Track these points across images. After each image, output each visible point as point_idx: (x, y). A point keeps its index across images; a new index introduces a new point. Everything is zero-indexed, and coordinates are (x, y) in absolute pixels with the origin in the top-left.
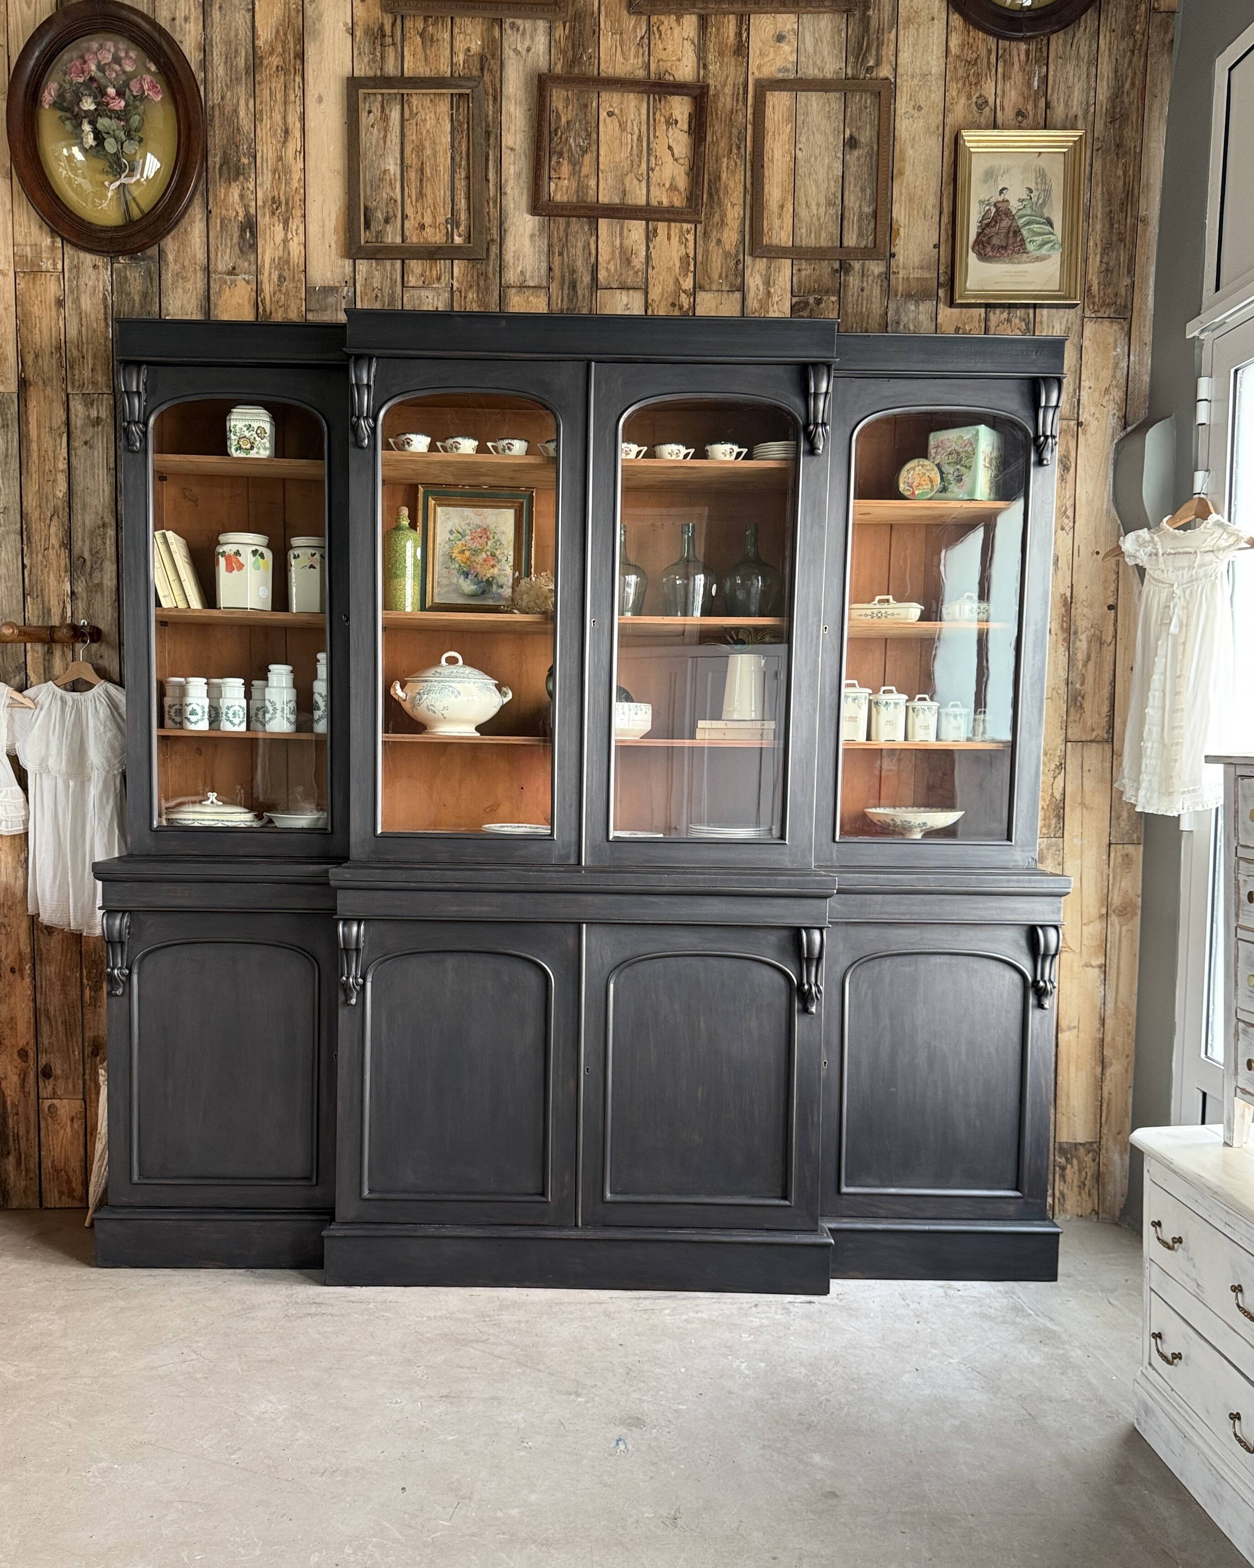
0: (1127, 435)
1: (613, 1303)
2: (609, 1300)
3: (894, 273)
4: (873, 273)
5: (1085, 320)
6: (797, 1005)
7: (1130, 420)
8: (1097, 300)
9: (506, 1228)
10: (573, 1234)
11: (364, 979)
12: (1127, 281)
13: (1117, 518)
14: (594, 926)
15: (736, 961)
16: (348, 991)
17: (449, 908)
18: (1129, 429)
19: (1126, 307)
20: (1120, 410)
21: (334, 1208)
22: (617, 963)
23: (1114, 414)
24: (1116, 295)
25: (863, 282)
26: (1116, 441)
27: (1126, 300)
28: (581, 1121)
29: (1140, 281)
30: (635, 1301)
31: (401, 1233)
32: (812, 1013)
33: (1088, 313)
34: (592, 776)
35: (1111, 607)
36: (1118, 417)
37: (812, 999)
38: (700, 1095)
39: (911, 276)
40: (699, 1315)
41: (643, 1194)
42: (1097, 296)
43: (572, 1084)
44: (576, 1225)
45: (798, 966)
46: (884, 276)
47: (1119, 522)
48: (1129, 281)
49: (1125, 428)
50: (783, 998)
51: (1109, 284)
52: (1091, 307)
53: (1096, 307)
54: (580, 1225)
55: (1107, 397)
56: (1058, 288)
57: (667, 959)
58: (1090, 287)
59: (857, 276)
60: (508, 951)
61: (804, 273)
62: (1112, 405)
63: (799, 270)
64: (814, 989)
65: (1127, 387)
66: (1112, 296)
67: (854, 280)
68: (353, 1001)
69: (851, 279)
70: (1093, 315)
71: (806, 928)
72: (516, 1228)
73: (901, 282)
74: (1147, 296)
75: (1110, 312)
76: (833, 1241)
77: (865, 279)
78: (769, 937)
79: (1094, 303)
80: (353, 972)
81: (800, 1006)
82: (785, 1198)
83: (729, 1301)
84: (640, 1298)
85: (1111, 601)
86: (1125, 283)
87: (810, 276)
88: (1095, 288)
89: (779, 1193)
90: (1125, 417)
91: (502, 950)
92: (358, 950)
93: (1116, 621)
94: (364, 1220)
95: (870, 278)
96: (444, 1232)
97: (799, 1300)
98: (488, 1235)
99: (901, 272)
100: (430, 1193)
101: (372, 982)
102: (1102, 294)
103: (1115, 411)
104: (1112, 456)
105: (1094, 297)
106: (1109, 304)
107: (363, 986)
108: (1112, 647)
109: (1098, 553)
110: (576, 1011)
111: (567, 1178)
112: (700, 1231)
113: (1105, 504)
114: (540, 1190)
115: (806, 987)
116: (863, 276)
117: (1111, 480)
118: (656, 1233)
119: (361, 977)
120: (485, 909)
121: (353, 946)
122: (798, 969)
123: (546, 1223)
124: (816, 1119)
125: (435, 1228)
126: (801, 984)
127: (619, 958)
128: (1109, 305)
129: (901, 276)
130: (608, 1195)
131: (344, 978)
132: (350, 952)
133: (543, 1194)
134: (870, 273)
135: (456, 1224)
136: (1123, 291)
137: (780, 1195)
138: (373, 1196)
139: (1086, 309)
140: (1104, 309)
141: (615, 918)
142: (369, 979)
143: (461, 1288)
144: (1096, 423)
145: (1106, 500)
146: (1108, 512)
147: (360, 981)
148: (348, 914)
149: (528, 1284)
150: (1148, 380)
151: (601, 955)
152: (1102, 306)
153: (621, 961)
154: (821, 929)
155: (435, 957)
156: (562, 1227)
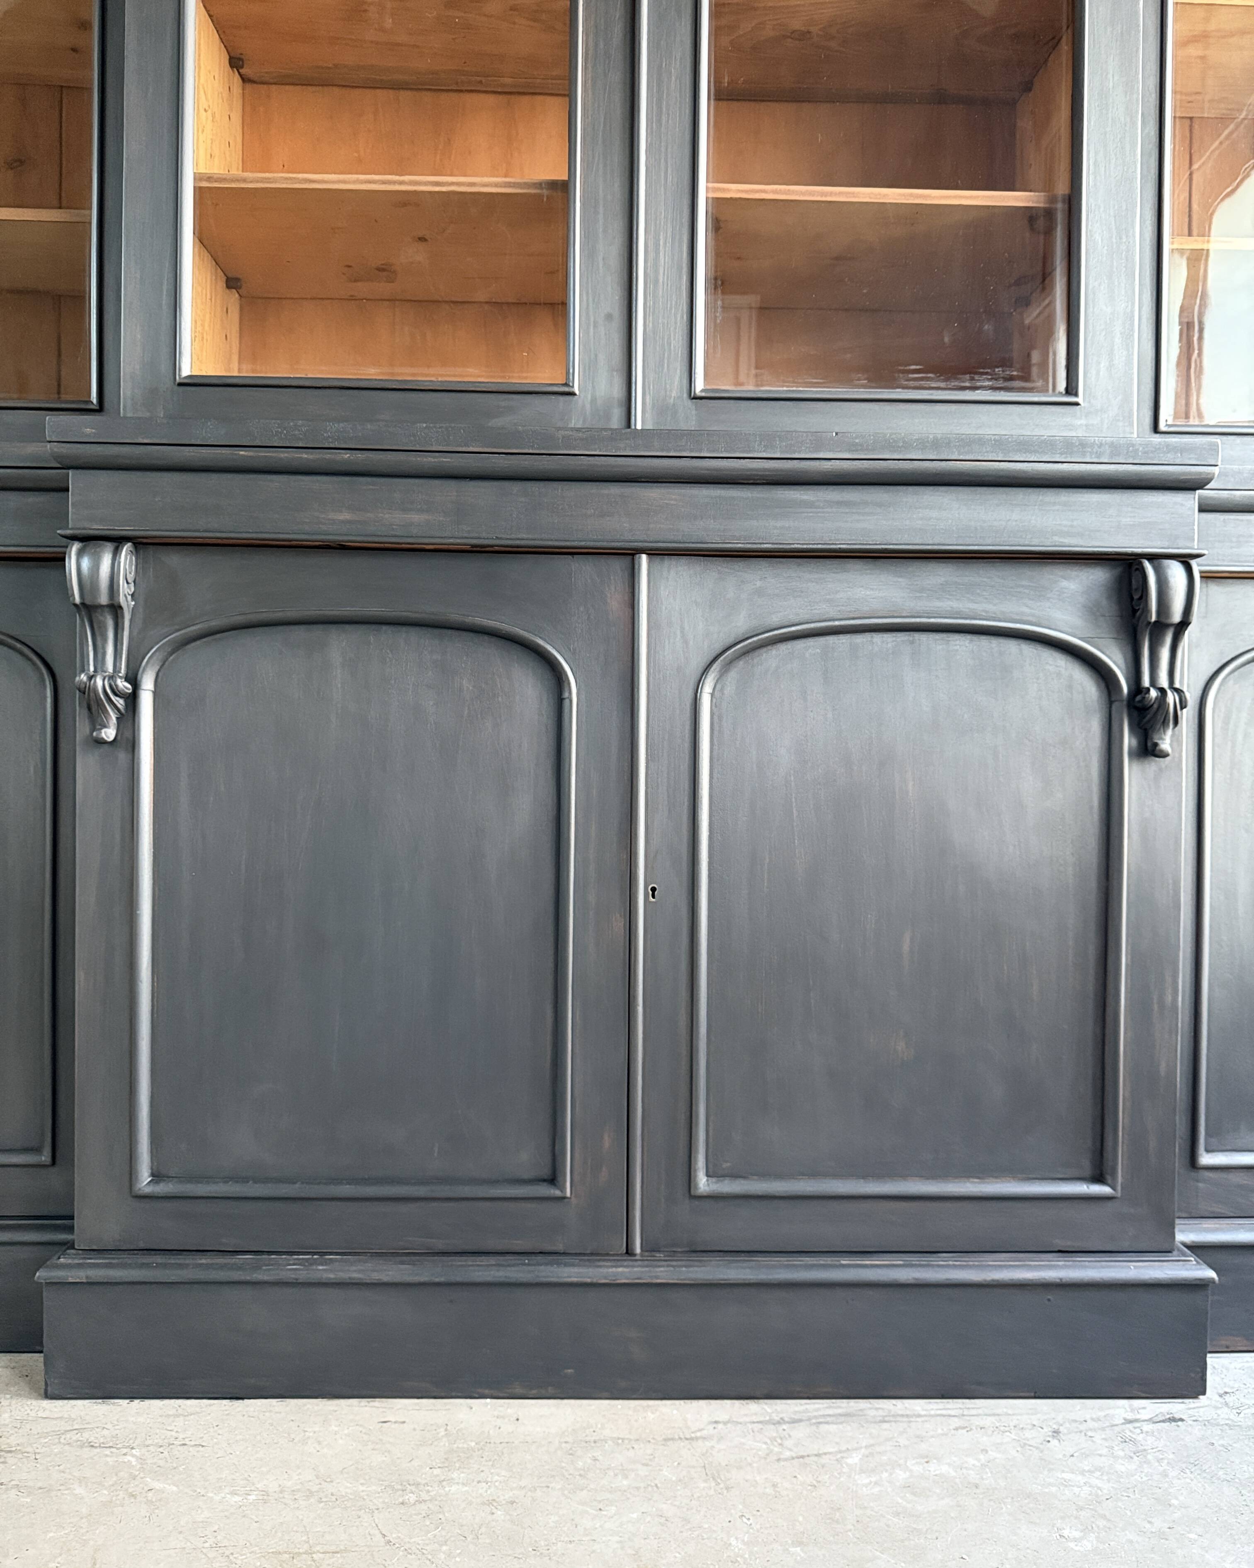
1: (721, 1439)
2: (710, 1430)
6: (1128, 740)
9: (470, 1260)
10: (623, 1272)
11: (135, 682)
14: (668, 562)
15: (984, 642)
16: (94, 708)
17: (332, 516)
21: (72, 1218)
22: (718, 647)
28: (640, 1009)
30: (771, 1431)
31: (222, 1275)
32: (1163, 755)
34: (657, 252)
37: (1165, 723)
38: (906, 948)
40: (934, 1468)
41: (780, 1176)
43: (619, 924)
44: (629, 1252)
45: (1129, 649)
50: (1095, 726)
54: (638, 1250)
57: (831, 639)
60: (469, 620)
64: (1171, 697)
68: (109, 733)
71: (1153, 558)
72: (492, 1260)
76: (1212, 1274)
78: (1064, 583)
80: (110, 667)
81: (1134, 742)
82: (1099, 1178)
83: (988, 1421)
84: (781, 1422)
89: (1087, 1166)
91: (454, 615)
92: (116, 609)
94: (142, 1245)
96: (323, 1271)
97: (1145, 1415)
98: (424, 1278)
100: (291, 1181)
101: (157, 694)
107: (133, 699)
110: (628, 756)
111: (607, 1142)
112: (914, 1259)
114: (546, 1172)
115: (1153, 693)
118: (812, 1267)
119: (127, 679)
120: (416, 518)
121: (104, 600)
122: (1130, 655)
123: (560, 1247)
124: (1169, 998)
125: (301, 1263)
126: (1138, 689)
127: (721, 636)
130: (703, 1183)
131: (83, 677)
132: (97, 616)
133: (553, 1179)
135: (351, 1252)
137: (1088, 1171)
138: (162, 1188)
141: (716, 541)
142: (147, 684)
143: (364, 1402)
147: (124, 685)
148: (96, 527)
149: (519, 1391)
151: (682, 629)
153: (731, 640)
154: (1185, 560)
155: (300, 633)
156: (595, 1255)
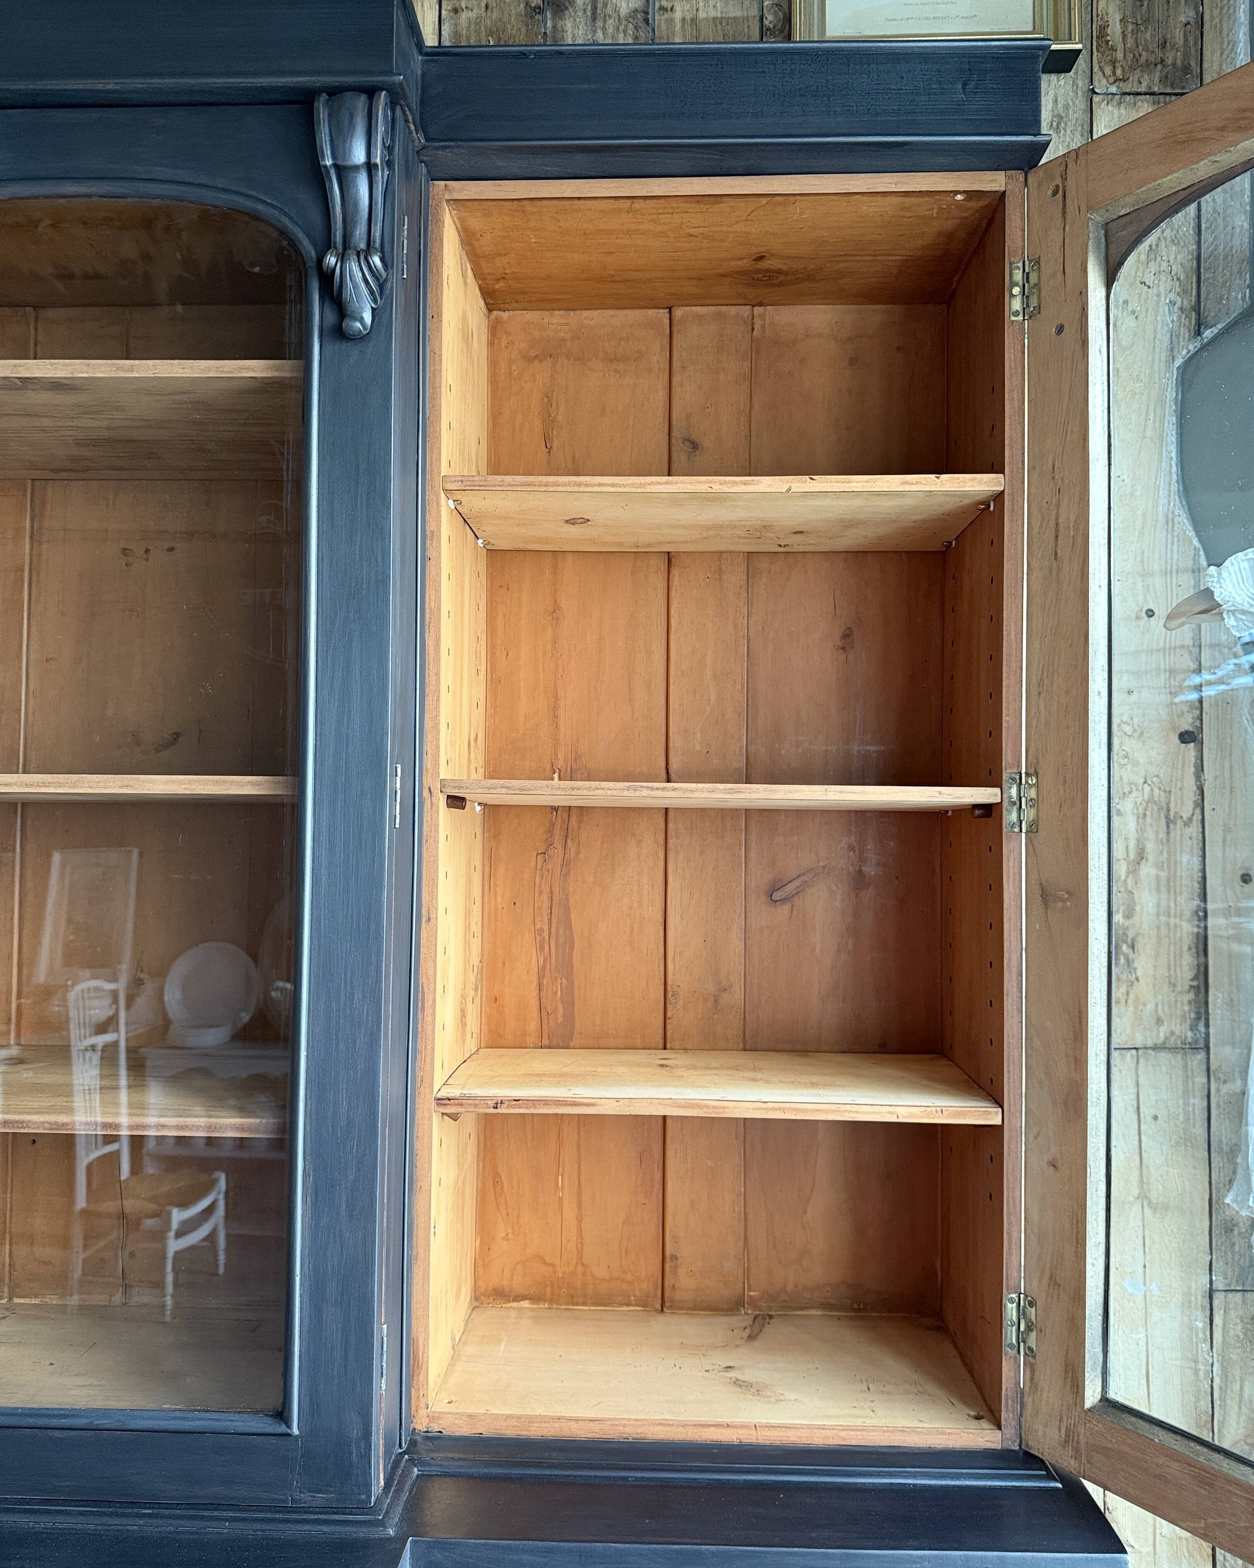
0: (1203, 348)
3: (663, 9)
4: (616, 10)
5: (1096, 99)
7: (1210, 309)
8: (1120, 55)
12: (1186, 14)
13: (1191, 533)
18: (1208, 334)
19: (1186, 69)
20: (1184, 292)
23: (1172, 303)
24: (1163, 45)
25: (595, 32)
26: (1179, 362)
27: (1186, 55)
29: (1216, 12)
33: (1101, 85)
35: (1186, 737)
36: (1181, 309)
39: (702, 15)
42: (1120, 47)
46: (640, 16)
47: (1196, 542)
48: (1192, 13)
49: (1198, 333)
51: (1146, 21)
52: (1108, 70)
53: (1119, 72)
55: (1153, 267)
56: (1030, 28)
58: (1103, 29)
59: (581, 19)
61: (464, 15)
62: (1165, 284)
63: (455, 11)
65: (1199, 243)
66: (1154, 46)
67: (576, 26)
69: (569, 25)
70: (1113, 89)
73: (678, 26)
74: (1234, 44)
75: (1150, 80)
77: (599, 24)
79: (1113, 63)
85: (1186, 724)
86: (1183, 19)
87: (478, 21)
88: (1115, 30)
90: (1197, 308)
93: (1200, 768)
95: (610, 21)
99: (678, 8)
102: (1130, 42)
103: (1172, 296)
104: (1171, 394)
105: (1113, 49)
106: (1148, 64)
108: (1194, 830)
109: (1150, 613)
113: (1163, 501)
116: (594, 19)
117: (1173, 449)
128: (1148, 66)
129: (678, 15)
134: (609, 10)
136: (1178, 36)
139: (1098, 75)
140: (1138, 72)
144: (1131, 322)
145: (1163, 493)
146: (1169, 521)
150: (1246, 225)
152: (1132, 69)
